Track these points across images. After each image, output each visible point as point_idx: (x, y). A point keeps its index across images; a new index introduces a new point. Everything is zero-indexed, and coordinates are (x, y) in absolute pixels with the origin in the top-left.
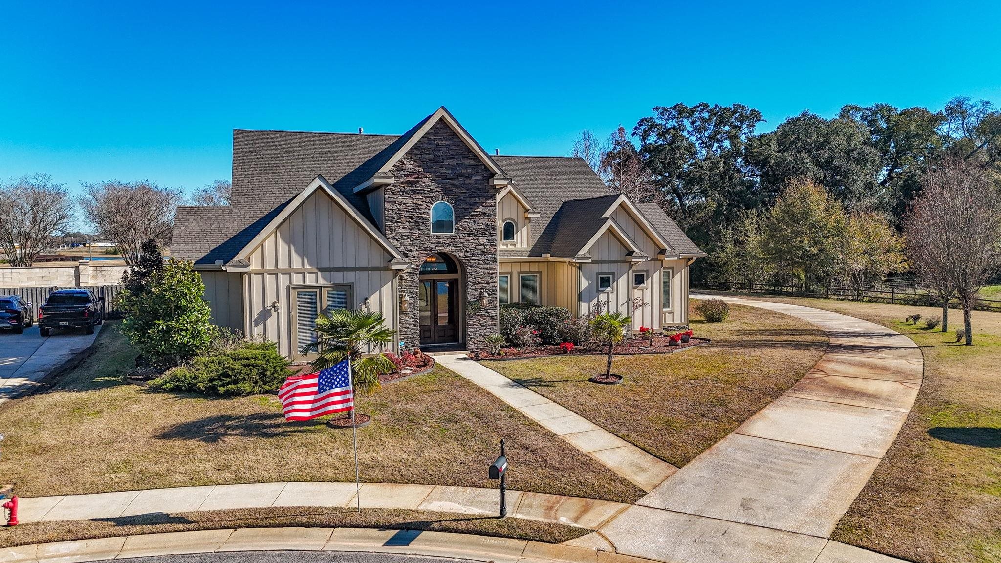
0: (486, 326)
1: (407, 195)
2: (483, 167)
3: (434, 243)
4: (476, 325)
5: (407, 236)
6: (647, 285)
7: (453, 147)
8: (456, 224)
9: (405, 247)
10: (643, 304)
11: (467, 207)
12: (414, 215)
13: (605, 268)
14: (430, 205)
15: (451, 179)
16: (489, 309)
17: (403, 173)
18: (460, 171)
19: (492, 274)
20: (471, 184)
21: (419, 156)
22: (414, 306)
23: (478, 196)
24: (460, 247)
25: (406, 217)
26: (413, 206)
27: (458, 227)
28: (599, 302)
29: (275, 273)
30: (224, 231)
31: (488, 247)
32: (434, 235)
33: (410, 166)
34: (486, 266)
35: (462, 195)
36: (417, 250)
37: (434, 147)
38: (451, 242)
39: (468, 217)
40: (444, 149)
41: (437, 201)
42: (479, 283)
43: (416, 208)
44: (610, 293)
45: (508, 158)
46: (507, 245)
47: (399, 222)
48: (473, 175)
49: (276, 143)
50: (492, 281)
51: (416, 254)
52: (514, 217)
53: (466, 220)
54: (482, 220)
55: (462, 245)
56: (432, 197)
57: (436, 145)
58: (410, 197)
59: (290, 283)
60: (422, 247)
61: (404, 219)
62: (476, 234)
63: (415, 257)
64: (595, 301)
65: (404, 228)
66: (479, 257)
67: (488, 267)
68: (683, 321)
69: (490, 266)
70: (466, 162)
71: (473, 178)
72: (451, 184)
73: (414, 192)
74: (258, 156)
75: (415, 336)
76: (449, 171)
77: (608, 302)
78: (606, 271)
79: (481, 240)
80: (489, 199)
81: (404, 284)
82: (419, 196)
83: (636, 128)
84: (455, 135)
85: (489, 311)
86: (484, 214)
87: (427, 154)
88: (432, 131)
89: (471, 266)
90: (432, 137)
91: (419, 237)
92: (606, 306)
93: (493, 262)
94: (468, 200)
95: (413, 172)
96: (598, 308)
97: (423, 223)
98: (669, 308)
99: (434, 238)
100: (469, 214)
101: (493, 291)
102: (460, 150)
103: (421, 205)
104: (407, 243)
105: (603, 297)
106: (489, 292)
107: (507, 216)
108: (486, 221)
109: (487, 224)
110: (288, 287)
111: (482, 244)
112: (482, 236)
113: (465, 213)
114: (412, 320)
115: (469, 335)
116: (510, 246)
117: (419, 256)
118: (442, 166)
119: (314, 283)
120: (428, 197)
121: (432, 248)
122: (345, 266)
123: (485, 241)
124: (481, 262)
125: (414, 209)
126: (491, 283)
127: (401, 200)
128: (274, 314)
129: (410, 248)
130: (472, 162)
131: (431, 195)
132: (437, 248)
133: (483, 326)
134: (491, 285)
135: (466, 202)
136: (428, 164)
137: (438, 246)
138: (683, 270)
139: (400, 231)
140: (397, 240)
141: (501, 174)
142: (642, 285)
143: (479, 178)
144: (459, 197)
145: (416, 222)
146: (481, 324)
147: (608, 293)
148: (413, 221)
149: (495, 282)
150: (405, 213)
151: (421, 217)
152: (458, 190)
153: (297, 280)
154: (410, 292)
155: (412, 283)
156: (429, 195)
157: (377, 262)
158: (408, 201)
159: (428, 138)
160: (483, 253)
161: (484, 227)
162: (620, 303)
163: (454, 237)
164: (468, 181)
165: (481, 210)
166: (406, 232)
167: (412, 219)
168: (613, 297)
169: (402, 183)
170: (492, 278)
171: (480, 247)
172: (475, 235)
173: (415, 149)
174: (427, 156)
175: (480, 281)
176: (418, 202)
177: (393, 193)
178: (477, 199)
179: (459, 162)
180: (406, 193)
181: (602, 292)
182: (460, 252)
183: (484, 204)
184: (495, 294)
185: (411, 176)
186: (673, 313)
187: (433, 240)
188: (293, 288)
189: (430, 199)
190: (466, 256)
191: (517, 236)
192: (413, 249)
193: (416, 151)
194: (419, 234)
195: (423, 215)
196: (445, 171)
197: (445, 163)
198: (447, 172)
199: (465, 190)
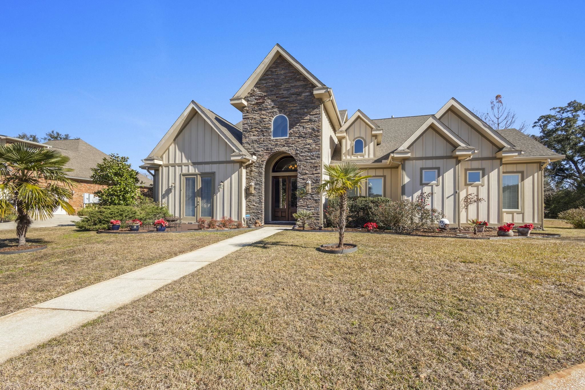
0: (311, 207)
1: (256, 113)
2: (311, 85)
3: (273, 145)
4: (304, 206)
5: (256, 141)
6: (483, 182)
7: (289, 75)
8: (290, 130)
9: (254, 148)
10: (478, 200)
11: (298, 117)
12: (261, 126)
14: (271, 118)
16: (313, 194)
17: (254, 98)
18: (293, 90)
19: (316, 167)
20: (301, 100)
21: (265, 85)
22: (259, 190)
23: (306, 107)
24: (292, 147)
25: (255, 128)
26: (260, 120)
27: (291, 132)
28: (422, 193)
29: (173, 166)
31: (314, 146)
32: (273, 139)
33: (259, 93)
34: (311, 161)
35: (295, 108)
36: (262, 151)
37: (275, 77)
38: (286, 144)
39: (298, 124)
40: (283, 77)
41: (277, 114)
42: (306, 174)
43: (262, 121)
44: (434, 186)
46: (357, 157)
47: (251, 132)
48: (302, 92)
50: (316, 172)
51: (261, 153)
52: (363, 135)
53: (297, 126)
54: (309, 125)
55: (293, 145)
56: (273, 112)
57: (277, 75)
58: (258, 114)
59: (182, 172)
60: (265, 148)
61: (254, 130)
62: (304, 136)
63: (260, 155)
64: (419, 193)
65: (254, 135)
66: (307, 154)
67: (313, 161)
68: (536, 222)
69: (315, 161)
70: (298, 83)
71: (304, 94)
72: (287, 101)
73: (261, 110)
75: (260, 211)
76: (285, 92)
77: (432, 194)
78: (430, 166)
79: (308, 141)
80: (315, 109)
81: (253, 175)
82: (263, 112)
83: (536, 123)
84: (290, 65)
85: (314, 196)
86: (310, 120)
87: (270, 83)
88: (274, 66)
89: (300, 161)
90: (274, 70)
91: (264, 141)
92: (430, 198)
93: (318, 157)
94: (298, 111)
95: (261, 96)
96: (421, 199)
97: (266, 131)
98: (518, 208)
99: (274, 142)
100: (299, 122)
101: (317, 180)
102: (294, 75)
103: (265, 118)
104: (256, 145)
105: (427, 190)
106: (314, 181)
107: (357, 135)
108: (313, 126)
109: (313, 129)
110: (180, 174)
111: (309, 144)
112: (309, 138)
113: (296, 122)
114: (257, 200)
116: (359, 157)
117: (263, 155)
118: (280, 89)
119: (194, 172)
120: (270, 112)
121: (272, 148)
122: (211, 161)
123: (311, 141)
124: (308, 158)
125: (261, 122)
126: (316, 173)
127: (252, 116)
128: (173, 191)
129: (257, 149)
130: (302, 83)
131: (272, 111)
132: (276, 148)
133: (309, 207)
134: (316, 175)
135: (297, 113)
136: (271, 89)
137: (276, 147)
138: (536, 175)
139: (251, 138)
140: (249, 144)
141: (321, 86)
142: (477, 183)
143: (307, 94)
144: (293, 110)
145: (262, 131)
146: (307, 205)
147: (432, 186)
148: (260, 130)
149: (319, 173)
150: (255, 125)
151: (265, 127)
152: (292, 105)
153: (185, 170)
154: (257, 180)
155: (258, 174)
156: (271, 111)
158: (257, 117)
159: (271, 71)
160: (310, 151)
161: (310, 131)
162: (446, 195)
163: (287, 140)
164: (299, 98)
165: (309, 118)
166: (255, 138)
167: (259, 129)
168: (437, 190)
169: (253, 105)
170: (316, 170)
171: (307, 146)
172: (304, 138)
173: (263, 80)
174: (271, 84)
175: (307, 172)
176: (263, 117)
177: (247, 112)
178: (305, 110)
179: (293, 85)
180: (256, 111)
181: (427, 184)
182: (292, 151)
183: (311, 113)
184: (318, 182)
185: (259, 99)
186: (523, 214)
187: (273, 143)
188: (183, 175)
189: (272, 114)
190: (297, 154)
191: (366, 149)
192: (260, 150)
193: (263, 82)
194: (264, 139)
195: (267, 126)
196: (282, 92)
197: (283, 87)
198: (284, 93)
199: (297, 105)
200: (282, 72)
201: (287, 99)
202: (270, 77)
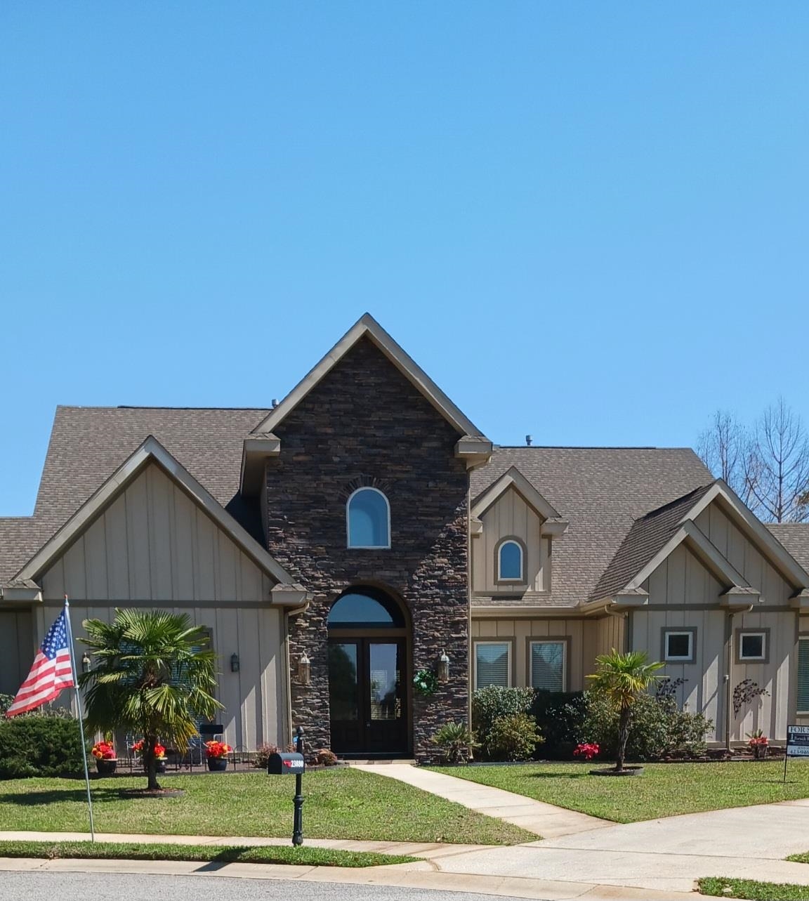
0: (447, 716)
1: (305, 476)
2: (443, 425)
3: (354, 565)
4: (430, 715)
5: (306, 550)
6: (767, 657)
7: (388, 389)
8: (392, 530)
9: (303, 570)
11: (414, 498)
12: (318, 512)
13: (676, 619)
14: (346, 494)
15: (385, 448)
16: (452, 687)
17: (297, 437)
18: (400, 431)
19: (458, 622)
20: (420, 456)
21: (327, 406)
22: (320, 675)
23: (433, 477)
24: (401, 572)
25: (304, 516)
26: (316, 497)
27: (397, 536)
28: (664, 681)
30: (16, 551)
31: (451, 572)
32: (354, 550)
34: (446, 608)
35: (405, 476)
36: (324, 577)
37: (353, 389)
38: (385, 563)
39: (414, 518)
40: (371, 392)
41: (359, 487)
42: (435, 638)
43: (321, 499)
44: (686, 666)
45: (544, 451)
46: (508, 589)
47: (290, 525)
48: (422, 439)
49: (124, 425)
50: (457, 635)
51: (322, 581)
52: (519, 533)
53: (411, 523)
54: (440, 522)
55: (404, 569)
56: (349, 482)
57: (358, 385)
58: (311, 479)
60: (333, 570)
61: (300, 521)
62: (429, 548)
63: (320, 587)
65: (300, 536)
66: (435, 590)
67: (450, 609)
69: (455, 608)
70: (411, 415)
71: (426, 444)
72: (384, 456)
73: (317, 470)
74: (91, 445)
75: (322, 729)
76: (380, 433)
77: (682, 682)
78: (680, 625)
79: (437, 560)
81: (301, 636)
82: (327, 479)
84: (391, 366)
85: (453, 690)
86: (443, 510)
87: (340, 402)
88: (349, 361)
89: (420, 608)
90: (350, 371)
91: (328, 552)
93: (461, 600)
94: (414, 485)
97: (334, 527)
99: (354, 556)
100: (416, 511)
101: (460, 653)
102: (401, 393)
103: (331, 494)
104: (306, 561)
106: (454, 657)
108: (448, 523)
109: (451, 531)
111: (439, 568)
112: (440, 552)
113: (409, 511)
114: (315, 700)
115: (417, 731)
116: (512, 589)
117: (327, 587)
118: (367, 424)
120: (343, 479)
121: (351, 573)
122: (197, 599)
123: (446, 561)
124: (438, 601)
125: (318, 502)
126: (457, 639)
127: (294, 485)
129: (310, 572)
130: (420, 415)
131: (348, 478)
132: (359, 573)
133: (442, 716)
134: (456, 643)
135: (411, 490)
136: (342, 419)
137: (361, 570)
139: (295, 540)
140: (289, 558)
143: (434, 444)
144: (399, 480)
145: (322, 526)
146: (438, 712)
147: (682, 666)
148: (316, 524)
149: (463, 638)
150: (301, 509)
151: (330, 515)
152: (398, 468)
154: (312, 650)
155: (316, 633)
156: (344, 476)
157: (252, 592)
158: (307, 487)
159: (342, 373)
160: (442, 585)
161: (443, 535)
163: (389, 554)
164: (414, 451)
165: (439, 504)
166: (305, 543)
167: (314, 519)
168: (691, 675)
169: (297, 455)
170: (457, 630)
171: (436, 573)
172: (427, 551)
174: (342, 406)
175: (437, 635)
176: (325, 490)
177: (280, 473)
178: (431, 484)
179: (399, 416)
180: (305, 473)
181: (671, 663)
182: (401, 582)
184: (463, 659)
187: (352, 558)
190: (412, 590)
191: (526, 570)
192: (317, 572)
193: (322, 398)
194: (328, 546)
195: (335, 514)
196: (372, 432)
197: (374, 418)
198: (377, 434)
199: (409, 468)
200: (372, 380)
201: (385, 452)
202: (340, 386)
